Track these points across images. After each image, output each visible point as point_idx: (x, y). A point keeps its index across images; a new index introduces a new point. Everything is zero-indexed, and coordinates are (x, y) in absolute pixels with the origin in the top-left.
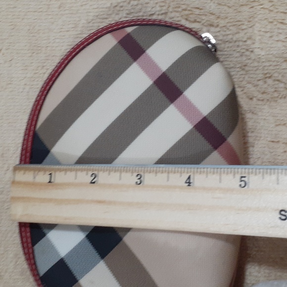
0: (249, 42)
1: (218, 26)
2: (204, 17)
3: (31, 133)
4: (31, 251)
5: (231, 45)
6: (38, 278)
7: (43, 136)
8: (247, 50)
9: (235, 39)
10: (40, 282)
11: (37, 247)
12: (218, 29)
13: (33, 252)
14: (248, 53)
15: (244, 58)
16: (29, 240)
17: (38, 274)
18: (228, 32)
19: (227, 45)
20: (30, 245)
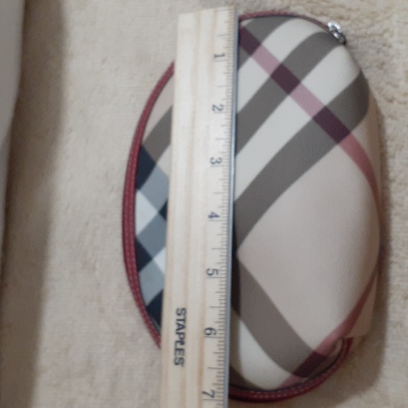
0: (386, 35)
1: (348, 18)
2: (332, 10)
3: (137, 147)
4: (136, 277)
5: (365, 40)
6: (144, 307)
7: (150, 150)
8: (384, 45)
9: (369, 33)
10: (146, 312)
11: (144, 274)
12: (349, 22)
13: (138, 280)
14: (385, 49)
15: (381, 55)
16: (135, 266)
17: (144, 304)
18: (361, 25)
19: (361, 40)
20: (135, 271)
